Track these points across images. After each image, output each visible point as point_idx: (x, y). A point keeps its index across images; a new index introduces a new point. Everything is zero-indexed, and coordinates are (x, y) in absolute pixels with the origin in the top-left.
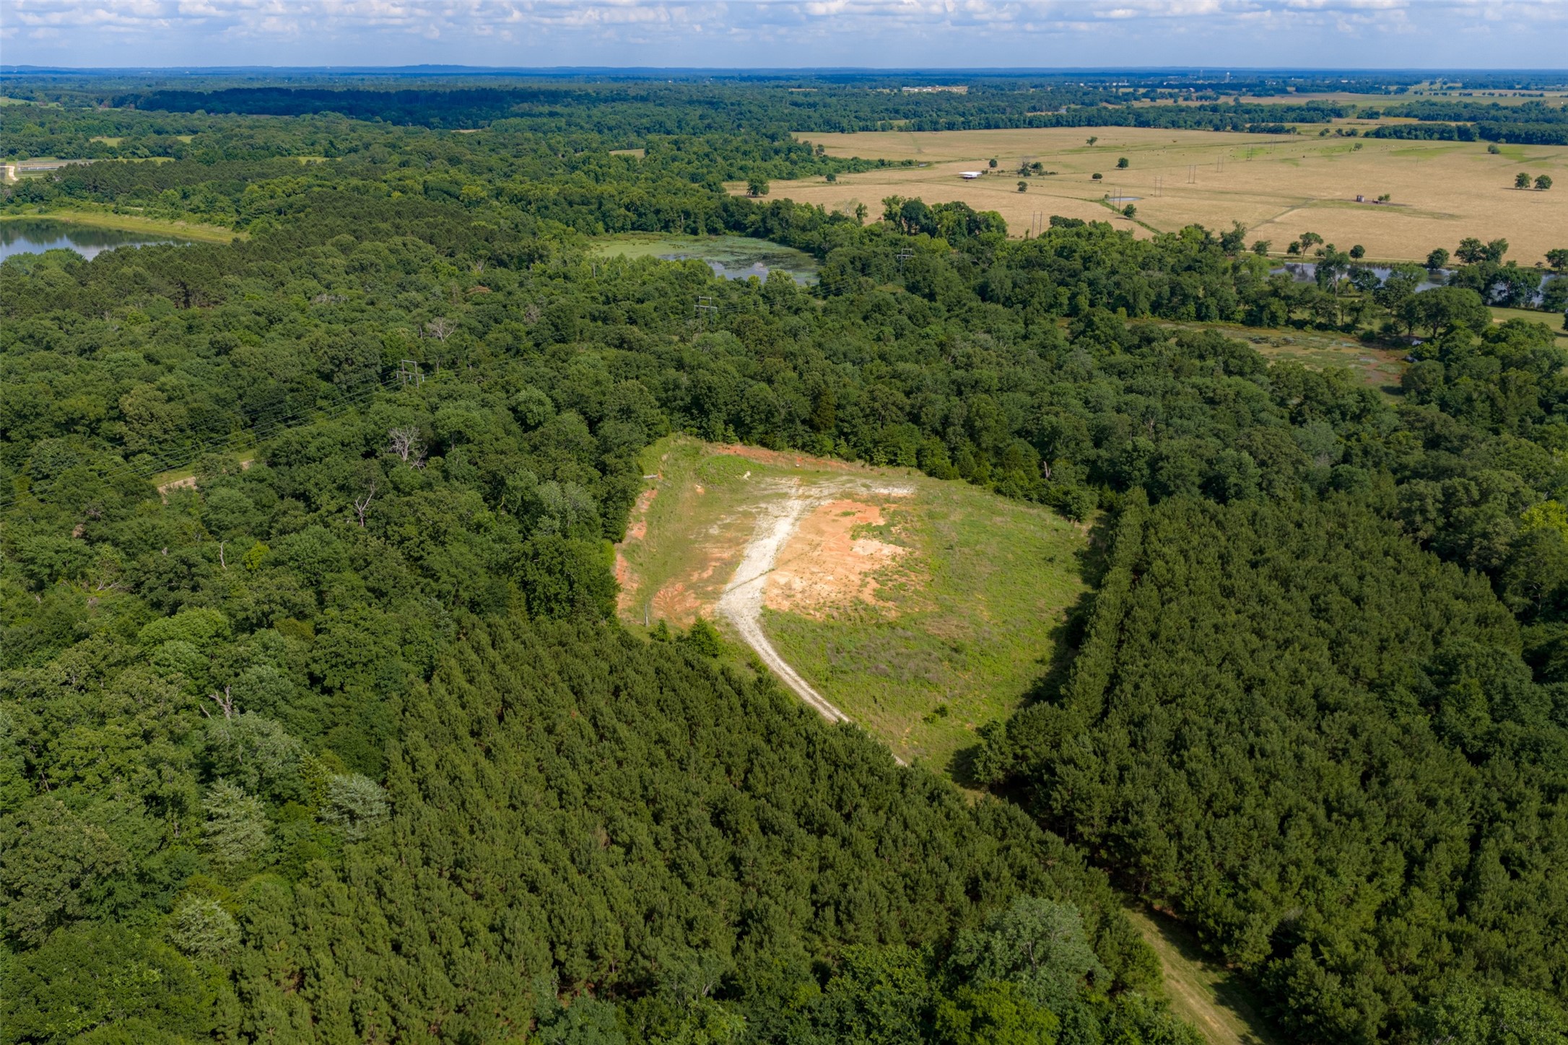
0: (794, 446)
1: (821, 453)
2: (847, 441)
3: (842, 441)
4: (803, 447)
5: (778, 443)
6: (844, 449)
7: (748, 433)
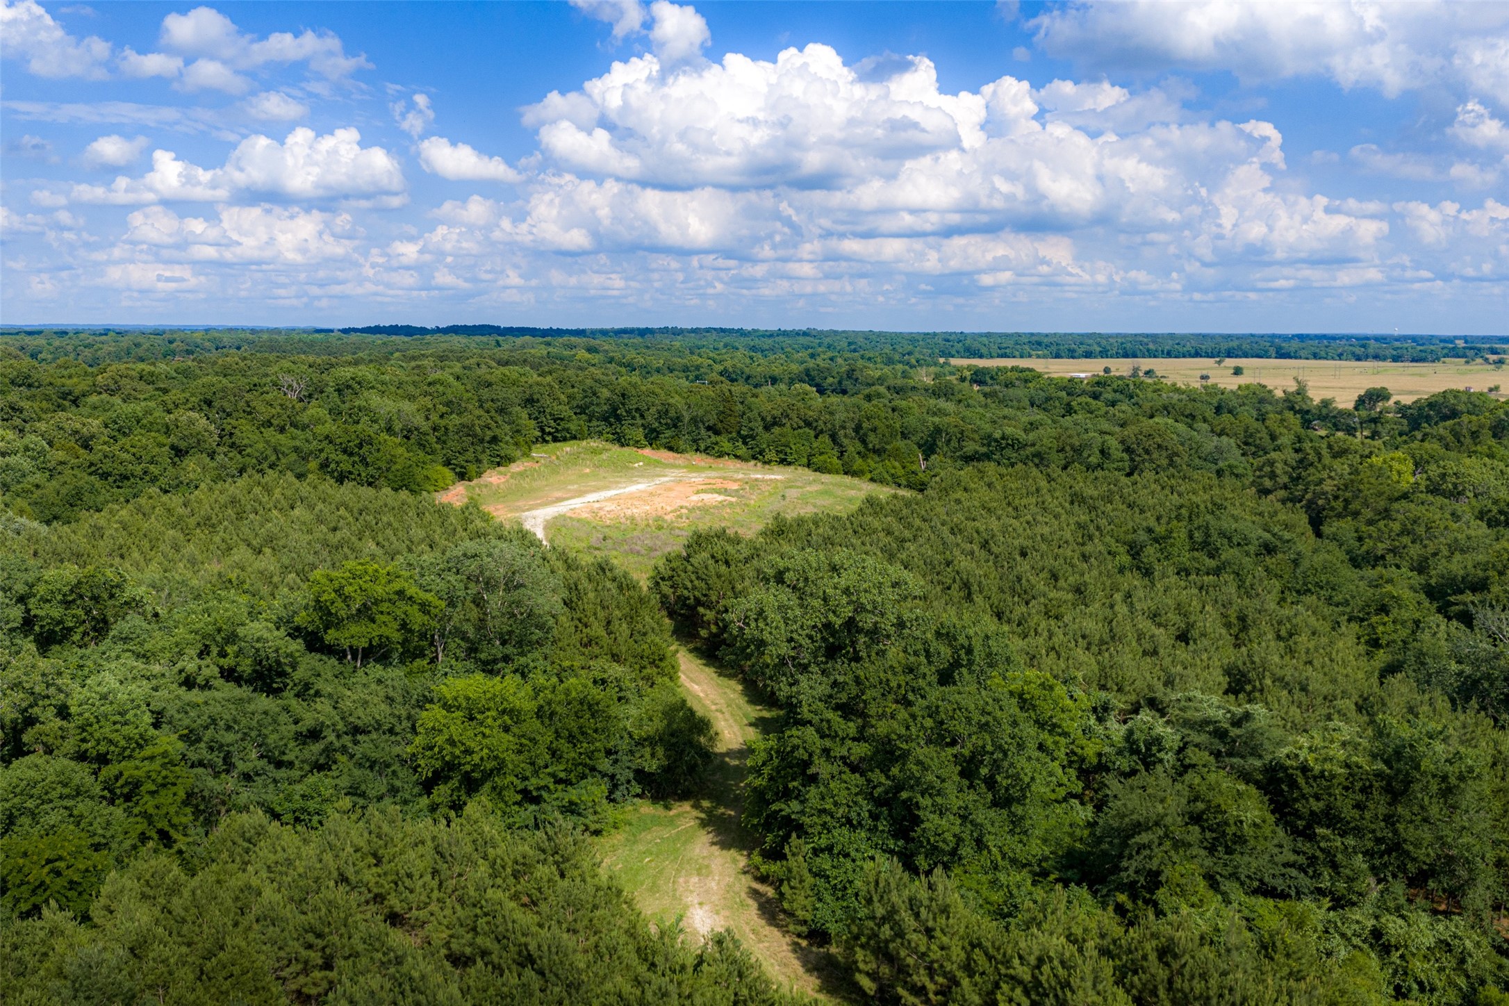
0: (697, 450)
1: (721, 455)
2: (745, 443)
3: (740, 444)
4: (706, 451)
5: (682, 447)
6: (742, 450)
7: (656, 438)
